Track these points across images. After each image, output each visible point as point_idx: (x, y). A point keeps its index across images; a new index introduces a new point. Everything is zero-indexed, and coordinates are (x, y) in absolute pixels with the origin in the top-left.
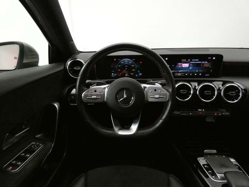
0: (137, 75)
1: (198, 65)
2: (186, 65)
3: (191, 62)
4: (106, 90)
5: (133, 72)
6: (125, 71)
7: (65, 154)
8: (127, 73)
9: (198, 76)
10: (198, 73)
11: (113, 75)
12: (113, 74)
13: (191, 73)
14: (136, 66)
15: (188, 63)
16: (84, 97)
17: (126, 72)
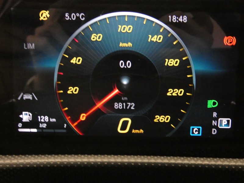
0: (196, 131)
6: (117, 99)
8: (125, 112)
11: (25, 125)
12: (26, 117)
14: (195, 67)
17: (118, 106)
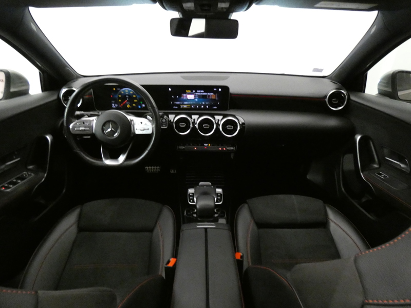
1: (204, 97)
2: (191, 97)
3: (196, 94)
4: (95, 121)
5: (135, 103)
6: (127, 102)
7: (64, 191)
9: (200, 109)
10: (205, 106)
11: (113, 106)
13: (192, 105)
14: (138, 97)
15: (193, 94)
16: (72, 129)
